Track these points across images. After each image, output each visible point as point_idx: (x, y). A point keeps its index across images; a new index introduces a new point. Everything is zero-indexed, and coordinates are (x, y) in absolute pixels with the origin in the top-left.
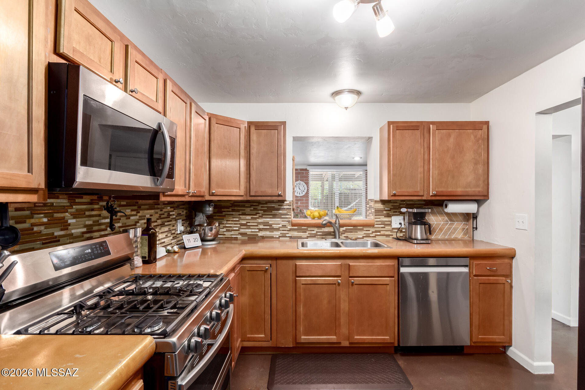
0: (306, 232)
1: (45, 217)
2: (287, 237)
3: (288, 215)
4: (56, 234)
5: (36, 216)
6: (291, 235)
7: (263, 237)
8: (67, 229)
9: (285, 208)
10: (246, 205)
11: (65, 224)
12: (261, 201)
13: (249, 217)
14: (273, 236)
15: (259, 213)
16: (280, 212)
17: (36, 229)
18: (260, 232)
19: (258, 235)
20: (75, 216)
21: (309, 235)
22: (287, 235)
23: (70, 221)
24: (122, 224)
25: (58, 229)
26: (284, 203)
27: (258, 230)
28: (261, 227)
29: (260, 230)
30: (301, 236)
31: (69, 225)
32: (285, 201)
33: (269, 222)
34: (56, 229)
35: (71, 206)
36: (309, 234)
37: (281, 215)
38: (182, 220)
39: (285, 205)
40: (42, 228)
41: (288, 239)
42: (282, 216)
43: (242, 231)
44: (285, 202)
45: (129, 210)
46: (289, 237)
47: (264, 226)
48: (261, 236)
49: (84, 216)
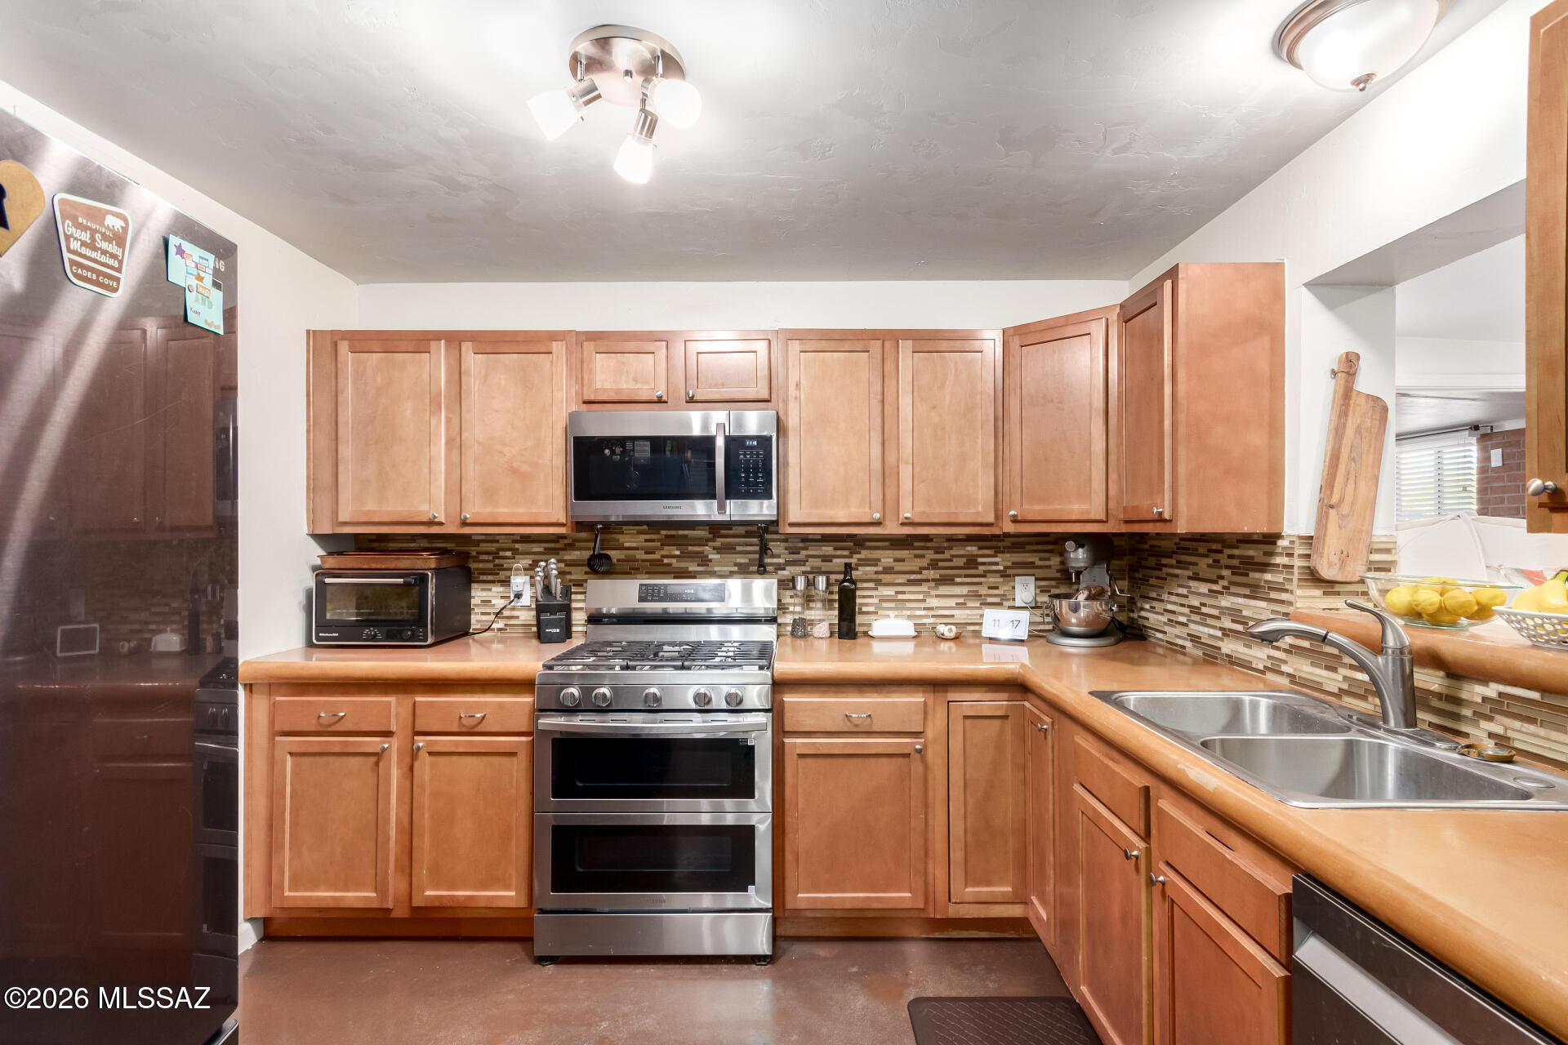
0: (1334, 670)
1: (677, 549)
2: (1282, 673)
3: (1286, 591)
4: (691, 569)
5: (666, 548)
6: (1295, 670)
7: (1232, 661)
8: (707, 565)
9: (1278, 565)
10: (1201, 550)
11: (706, 559)
12: (1226, 537)
13: (1204, 588)
14: (1251, 662)
15: (1222, 578)
16: (1268, 577)
17: (666, 561)
18: (1225, 639)
19: (1219, 649)
20: (718, 550)
21: (1345, 686)
22: (1284, 668)
23: (710, 557)
24: (812, 568)
25: (696, 564)
26: (1274, 543)
27: (1219, 633)
28: (1227, 624)
29: (1226, 633)
30: (1321, 684)
31: (711, 561)
32: (1279, 536)
33: (1241, 611)
34: (690, 564)
35: (713, 540)
36: (1345, 678)
37: (1270, 588)
38: (1036, 579)
39: (1281, 554)
40: (673, 561)
41: (1285, 681)
42: (1273, 595)
43: (1194, 628)
44: (1281, 543)
45: (831, 548)
46: (1289, 675)
47: (1233, 621)
48: (1227, 655)
49: (733, 551)
